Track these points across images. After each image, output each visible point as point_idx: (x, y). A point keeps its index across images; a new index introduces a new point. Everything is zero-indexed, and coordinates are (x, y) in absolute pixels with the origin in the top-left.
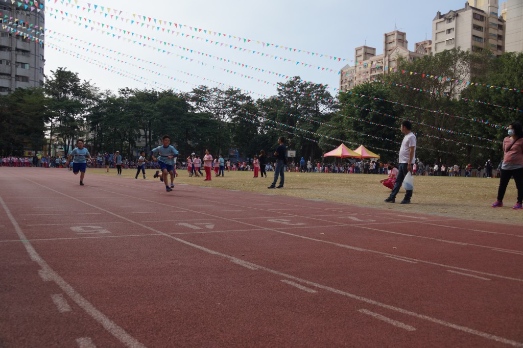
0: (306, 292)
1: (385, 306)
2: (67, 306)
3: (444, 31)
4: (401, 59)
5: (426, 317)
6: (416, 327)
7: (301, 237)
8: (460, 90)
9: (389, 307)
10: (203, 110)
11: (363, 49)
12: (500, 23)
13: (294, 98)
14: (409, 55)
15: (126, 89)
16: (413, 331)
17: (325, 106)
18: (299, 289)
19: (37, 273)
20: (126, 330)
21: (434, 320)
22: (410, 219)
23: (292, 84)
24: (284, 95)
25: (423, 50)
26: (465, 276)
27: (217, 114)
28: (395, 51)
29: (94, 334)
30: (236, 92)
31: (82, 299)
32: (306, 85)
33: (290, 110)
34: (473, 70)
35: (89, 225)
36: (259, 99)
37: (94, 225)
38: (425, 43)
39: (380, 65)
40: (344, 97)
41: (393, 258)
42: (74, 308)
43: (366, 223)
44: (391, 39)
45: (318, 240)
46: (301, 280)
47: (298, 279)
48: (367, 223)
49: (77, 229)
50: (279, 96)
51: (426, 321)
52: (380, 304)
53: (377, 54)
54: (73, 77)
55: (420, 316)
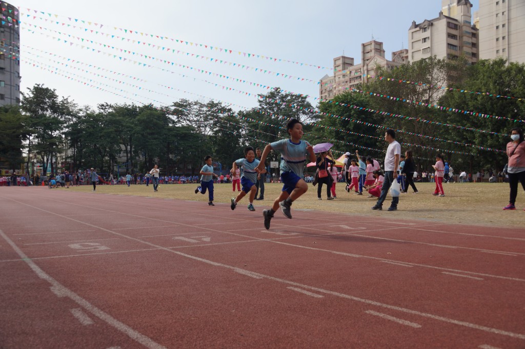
0: (313, 297)
1: (389, 307)
2: (88, 319)
3: (420, 40)
4: (379, 68)
5: (429, 315)
6: (421, 324)
7: (297, 246)
8: (438, 97)
9: (393, 307)
10: (185, 123)
11: (341, 59)
12: (474, 31)
13: (275, 110)
14: (387, 64)
15: (105, 104)
16: (419, 328)
17: (306, 116)
18: (306, 294)
19: (49, 290)
20: (151, 338)
21: (437, 317)
22: (399, 225)
23: (272, 95)
24: (265, 107)
25: (400, 59)
26: (459, 277)
27: (199, 127)
28: (373, 61)
29: (123, 343)
30: (217, 105)
31: (102, 312)
32: (287, 96)
33: (271, 121)
34: (450, 78)
35: (86, 242)
36: (240, 111)
37: (91, 242)
38: (401, 52)
39: (358, 74)
40: (325, 107)
41: (389, 262)
42: (96, 320)
43: (357, 230)
44: (368, 48)
45: (314, 249)
46: (306, 286)
47: (303, 285)
48: (359, 230)
49: (75, 246)
50: (260, 107)
51: (429, 318)
52: (385, 306)
53: (355, 65)
54: (51, 93)
55: (424, 314)
